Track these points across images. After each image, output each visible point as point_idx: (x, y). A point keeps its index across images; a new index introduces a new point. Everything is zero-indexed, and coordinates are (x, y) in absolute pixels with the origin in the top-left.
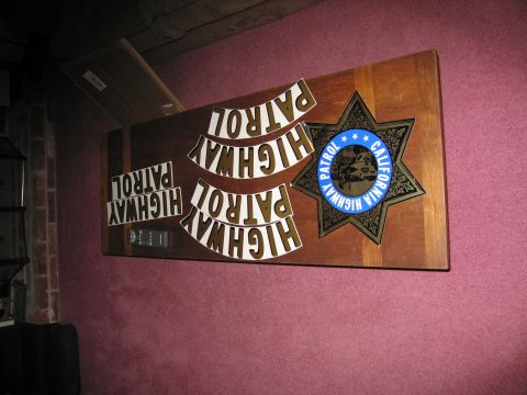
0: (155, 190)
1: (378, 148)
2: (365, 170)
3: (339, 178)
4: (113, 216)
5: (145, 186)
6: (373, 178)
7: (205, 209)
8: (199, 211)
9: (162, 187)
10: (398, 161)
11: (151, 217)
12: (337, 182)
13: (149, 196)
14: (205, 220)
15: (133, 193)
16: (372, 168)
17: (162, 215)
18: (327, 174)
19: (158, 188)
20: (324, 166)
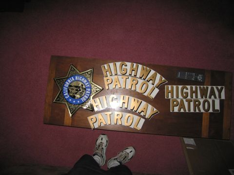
0: (184, 100)
1: (67, 96)
2: (73, 89)
3: (83, 88)
4: (220, 92)
5: (192, 104)
6: (70, 86)
7: (151, 86)
8: (155, 86)
9: (179, 100)
10: (61, 90)
11: (189, 87)
12: (84, 87)
13: (189, 97)
14: (151, 82)
15: (202, 101)
16: (70, 89)
17: (180, 87)
18: (87, 90)
19: (182, 101)
20: (88, 94)
